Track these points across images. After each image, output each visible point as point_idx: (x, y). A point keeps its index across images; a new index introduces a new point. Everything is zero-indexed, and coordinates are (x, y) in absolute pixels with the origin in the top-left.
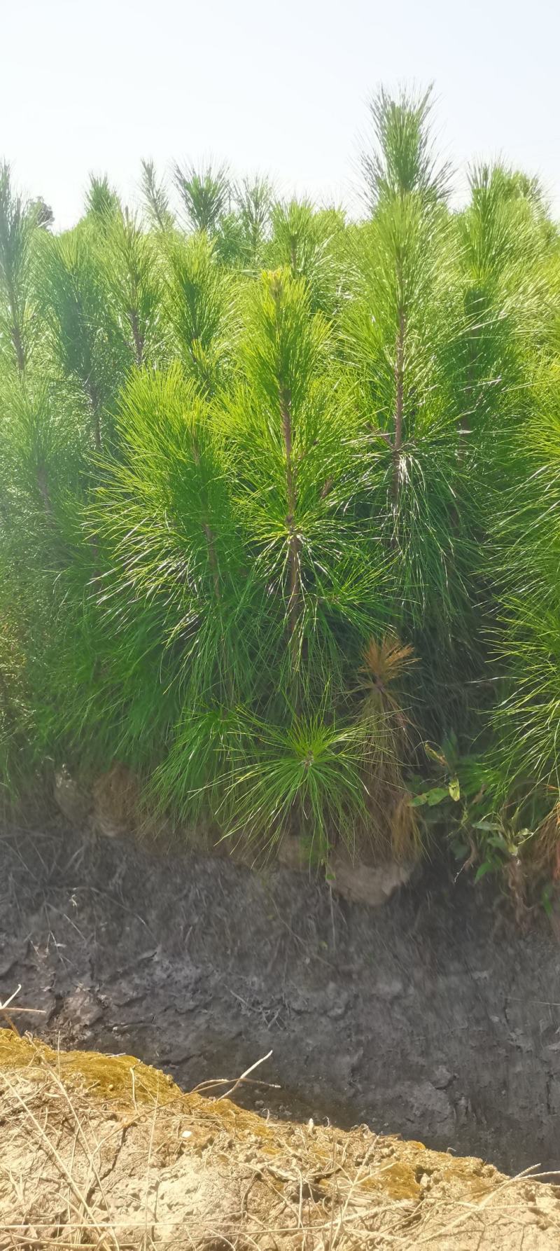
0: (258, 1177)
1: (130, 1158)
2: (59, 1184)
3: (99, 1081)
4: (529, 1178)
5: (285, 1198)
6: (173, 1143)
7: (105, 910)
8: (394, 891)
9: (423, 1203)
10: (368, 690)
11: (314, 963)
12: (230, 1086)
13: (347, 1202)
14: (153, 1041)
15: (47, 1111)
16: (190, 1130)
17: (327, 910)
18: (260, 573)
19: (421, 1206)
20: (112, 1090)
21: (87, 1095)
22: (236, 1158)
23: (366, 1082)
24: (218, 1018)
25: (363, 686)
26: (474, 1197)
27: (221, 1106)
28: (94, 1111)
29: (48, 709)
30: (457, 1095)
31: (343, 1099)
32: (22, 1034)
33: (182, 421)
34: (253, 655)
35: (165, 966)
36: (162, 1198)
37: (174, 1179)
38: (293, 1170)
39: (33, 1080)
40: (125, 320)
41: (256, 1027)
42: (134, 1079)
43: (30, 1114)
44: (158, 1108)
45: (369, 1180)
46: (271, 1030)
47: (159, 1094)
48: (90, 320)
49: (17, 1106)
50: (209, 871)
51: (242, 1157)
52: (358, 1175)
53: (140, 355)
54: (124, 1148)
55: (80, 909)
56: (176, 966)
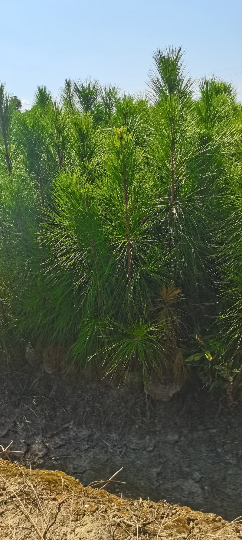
0: (119, 525)
1: (62, 517)
2: (31, 530)
3: (47, 483)
4: (237, 522)
5: (131, 534)
6: (81, 510)
7: (48, 406)
8: (174, 395)
9: (191, 535)
10: (162, 308)
11: (140, 427)
12: (104, 483)
13: (158, 535)
14: (70, 463)
15: (25, 497)
16: (88, 504)
17: (145, 403)
18: (115, 258)
19: (190, 537)
20: (53, 487)
21: (42, 490)
22: (109, 516)
23: (163, 480)
24: (98, 453)
25: (160, 306)
26: (213, 532)
27: (101, 493)
28: (46, 496)
29: (23, 318)
30: (204, 484)
31: (154, 487)
32: (13, 462)
33: (81, 193)
34: (112, 294)
35: (74, 430)
36: (77, 535)
37: (82, 527)
38: (134, 521)
39: (19, 483)
40: (55, 151)
41: (115, 456)
42: (63, 481)
43: (18, 498)
44: (74, 494)
45: (167, 525)
46: (121, 458)
47: (74, 489)
48: (39, 151)
49: (12, 495)
50: (93, 388)
51: (111, 516)
52: (162, 523)
53: (61, 165)
54: (59, 513)
55: (37, 406)
56: (80, 430)
